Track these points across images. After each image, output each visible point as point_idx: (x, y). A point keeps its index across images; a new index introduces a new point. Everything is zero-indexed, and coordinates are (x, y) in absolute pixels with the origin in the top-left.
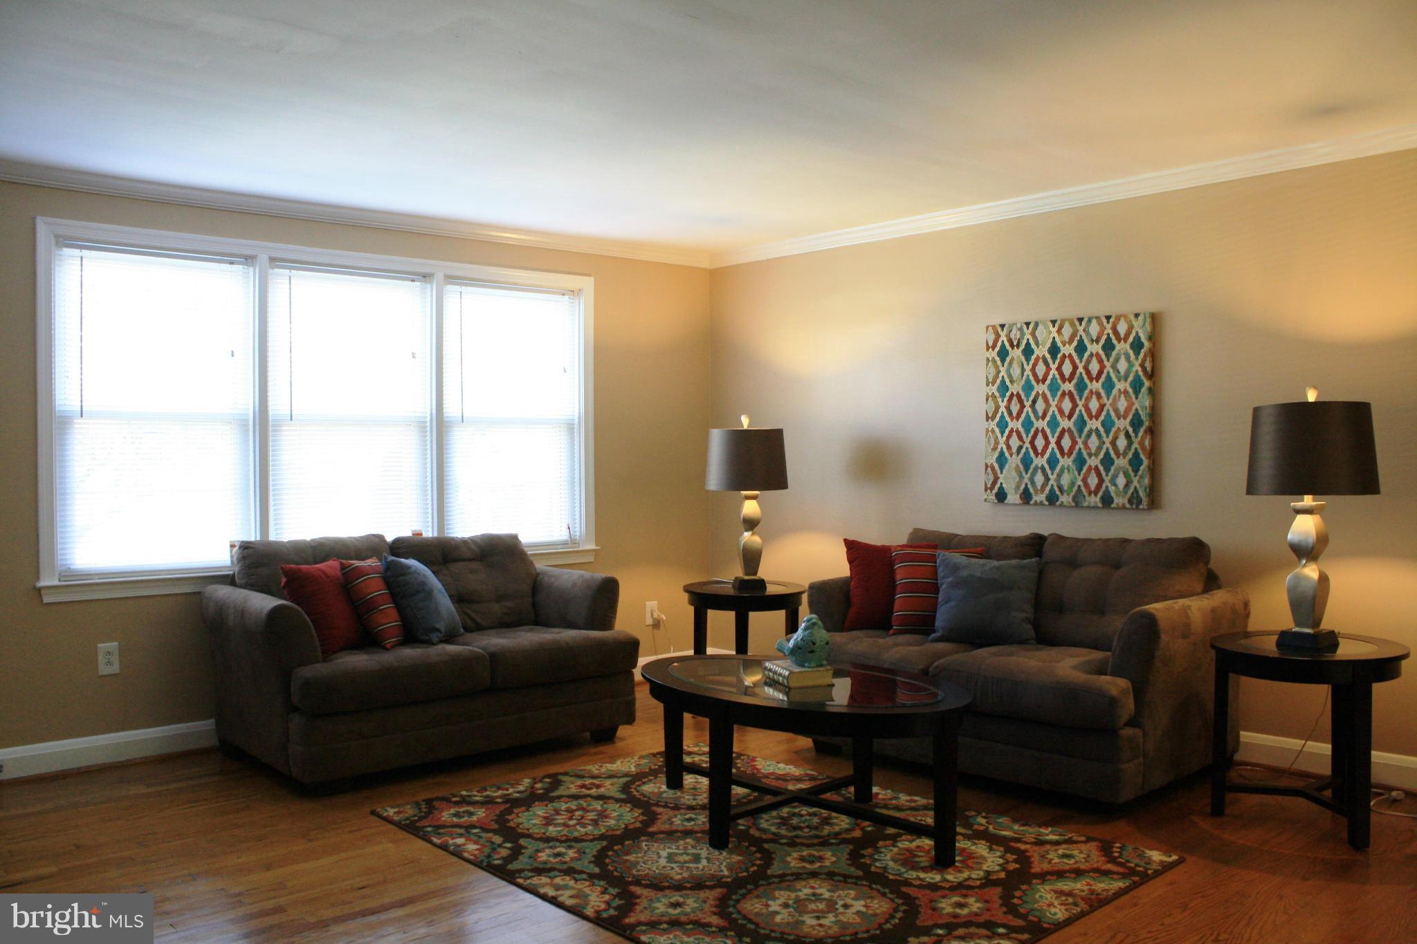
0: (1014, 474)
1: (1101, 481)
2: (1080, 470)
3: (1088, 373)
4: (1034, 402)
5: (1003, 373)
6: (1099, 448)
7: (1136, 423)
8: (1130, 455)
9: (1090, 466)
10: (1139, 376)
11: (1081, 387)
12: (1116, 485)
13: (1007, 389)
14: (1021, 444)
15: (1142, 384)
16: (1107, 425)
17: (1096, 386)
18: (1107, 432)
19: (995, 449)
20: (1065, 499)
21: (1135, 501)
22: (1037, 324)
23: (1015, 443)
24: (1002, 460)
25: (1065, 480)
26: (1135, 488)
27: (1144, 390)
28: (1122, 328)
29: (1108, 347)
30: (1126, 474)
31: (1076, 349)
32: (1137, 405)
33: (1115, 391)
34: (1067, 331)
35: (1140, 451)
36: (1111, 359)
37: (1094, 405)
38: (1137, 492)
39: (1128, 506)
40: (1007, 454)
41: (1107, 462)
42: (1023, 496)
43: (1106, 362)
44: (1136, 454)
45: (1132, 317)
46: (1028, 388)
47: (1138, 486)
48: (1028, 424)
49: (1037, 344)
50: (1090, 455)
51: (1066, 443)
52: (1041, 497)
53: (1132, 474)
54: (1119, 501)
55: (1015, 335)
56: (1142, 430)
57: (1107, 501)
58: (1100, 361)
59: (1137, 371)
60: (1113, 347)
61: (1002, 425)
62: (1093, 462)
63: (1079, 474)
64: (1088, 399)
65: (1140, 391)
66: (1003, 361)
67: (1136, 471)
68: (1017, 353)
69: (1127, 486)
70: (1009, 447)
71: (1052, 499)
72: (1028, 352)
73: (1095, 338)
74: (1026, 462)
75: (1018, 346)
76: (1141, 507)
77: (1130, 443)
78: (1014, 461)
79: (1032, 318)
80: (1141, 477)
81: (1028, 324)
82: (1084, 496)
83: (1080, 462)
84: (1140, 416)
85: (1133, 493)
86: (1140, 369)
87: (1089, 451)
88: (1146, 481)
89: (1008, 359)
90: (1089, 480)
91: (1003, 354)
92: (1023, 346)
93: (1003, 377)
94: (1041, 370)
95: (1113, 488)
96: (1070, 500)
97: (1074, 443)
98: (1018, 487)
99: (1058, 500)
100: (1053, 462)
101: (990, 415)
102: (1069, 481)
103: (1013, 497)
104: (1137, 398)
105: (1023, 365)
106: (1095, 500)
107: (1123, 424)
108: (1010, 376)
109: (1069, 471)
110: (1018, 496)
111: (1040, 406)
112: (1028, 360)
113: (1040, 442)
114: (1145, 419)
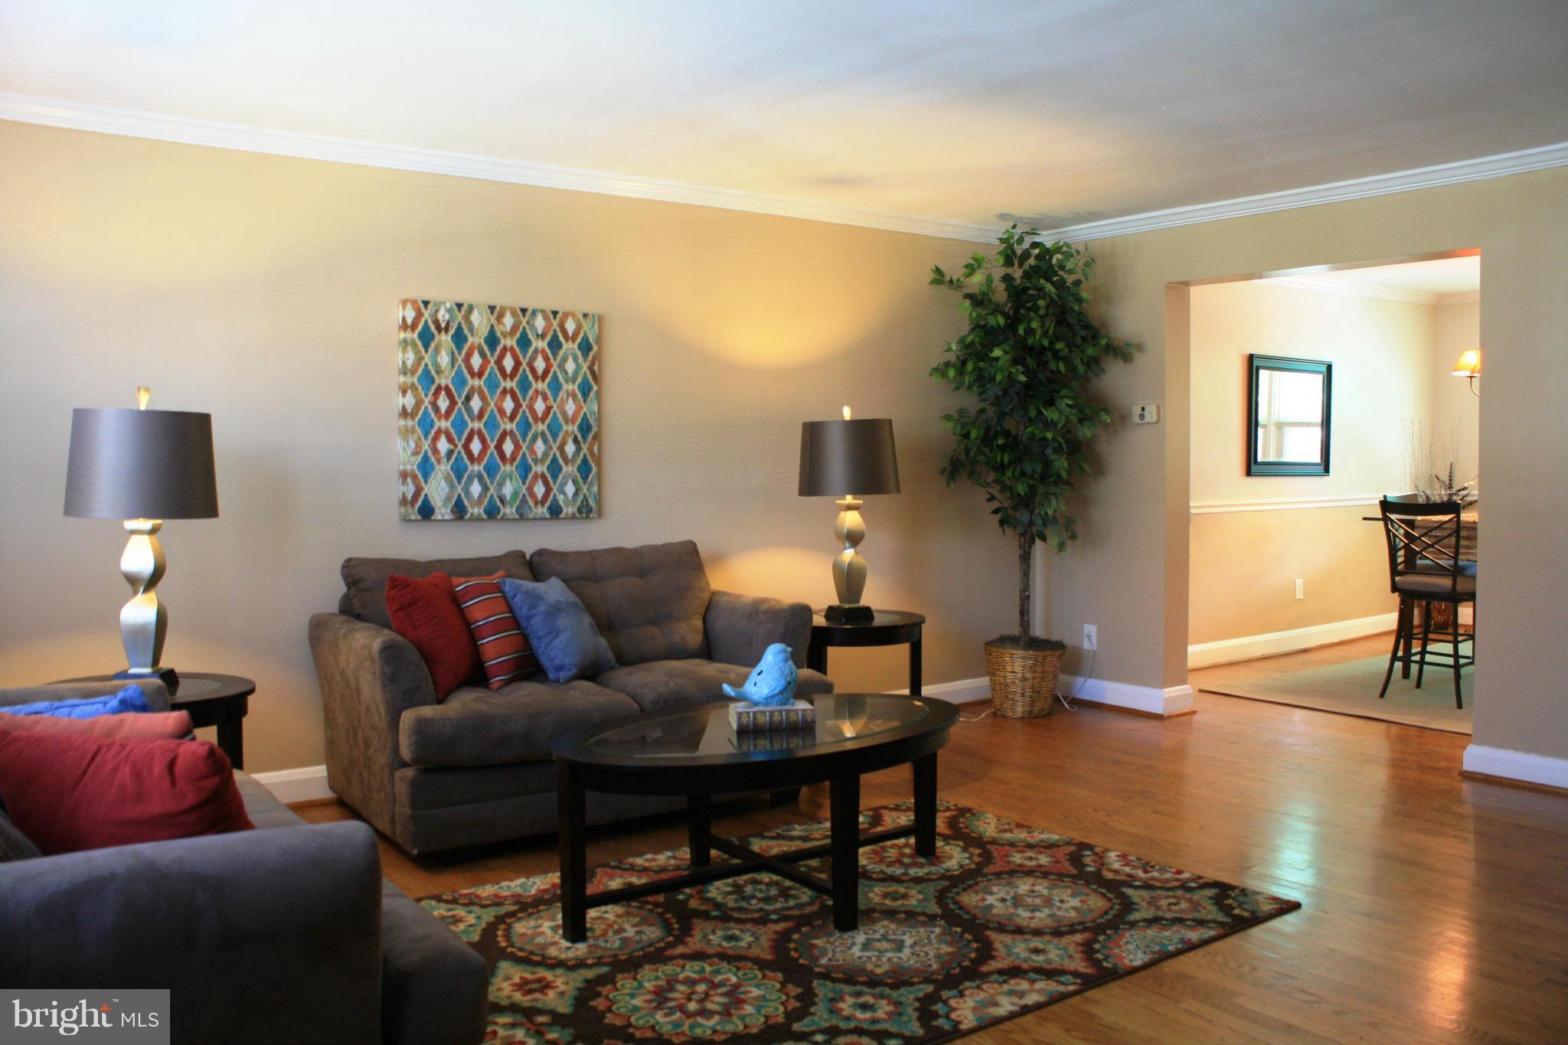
0: (443, 483)
1: (548, 490)
2: (524, 479)
3: (533, 370)
4: (468, 398)
5: (427, 359)
6: (545, 454)
7: (585, 428)
8: (579, 462)
9: (536, 473)
10: (588, 380)
11: (525, 386)
12: (565, 494)
13: (433, 381)
14: (452, 447)
15: (590, 388)
16: (554, 430)
17: (541, 386)
18: (555, 436)
19: (416, 453)
20: (509, 511)
21: (584, 510)
22: (471, 308)
23: (443, 445)
24: (426, 468)
25: (508, 490)
26: (585, 496)
27: (592, 394)
28: (570, 326)
29: (555, 345)
30: (575, 482)
31: (519, 342)
32: (585, 409)
33: (562, 394)
34: (508, 321)
35: (588, 457)
36: (559, 358)
37: (540, 406)
38: (587, 500)
39: (577, 515)
40: (433, 459)
41: (555, 469)
42: (456, 509)
43: (552, 361)
44: (585, 461)
45: (581, 317)
46: (460, 381)
47: (587, 494)
48: (460, 424)
49: (471, 330)
50: (536, 461)
51: (508, 447)
52: (477, 511)
53: (581, 481)
54: (568, 510)
55: (443, 316)
56: (591, 436)
57: (555, 511)
58: (546, 359)
59: (585, 374)
60: (560, 346)
61: (426, 425)
62: (540, 469)
63: (524, 483)
64: (533, 400)
65: (588, 395)
66: (426, 346)
67: (585, 478)
68: (446, 339)
69: (576, 494)
70: (436, 451)
71: (492, 513)
72: (459, 338)
73: (540, 332)
74: (459, 471)
75: (447, 330)
76: (591, 516)
77: (578, 449)
78: (444, 468)
79: (466, 298)
80: (591, 484)
81: (459, 306)
82: (529, 507)
83: (525, 469)
84: (589, 421)
85: (582, 502)
86: (588, 373)
87: (533, 457)
88: (595, 489)
89: (433, 345)
90: (536, 489)
91: (426, 338)
92: (452, 331)
93: (426, 365)
94: (476, 361)
95: (562, 496)
96: (514, 510)
97: (517, 447)
98: (448, 498)
99: (499, 512)
100: (491, 470)
101: (409, 411)
102: (512, 490)
103: (443, 512)
104: (585, 402)
105: (453, 353)
106: (542, 511)
107: (573, 428)
108: (437, 366)
109: (511, 480)
110: (449, 511)
111: (476, 404)
112: (459, 347)
113: (476, 446)
114: (593, 424)
